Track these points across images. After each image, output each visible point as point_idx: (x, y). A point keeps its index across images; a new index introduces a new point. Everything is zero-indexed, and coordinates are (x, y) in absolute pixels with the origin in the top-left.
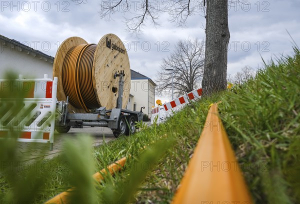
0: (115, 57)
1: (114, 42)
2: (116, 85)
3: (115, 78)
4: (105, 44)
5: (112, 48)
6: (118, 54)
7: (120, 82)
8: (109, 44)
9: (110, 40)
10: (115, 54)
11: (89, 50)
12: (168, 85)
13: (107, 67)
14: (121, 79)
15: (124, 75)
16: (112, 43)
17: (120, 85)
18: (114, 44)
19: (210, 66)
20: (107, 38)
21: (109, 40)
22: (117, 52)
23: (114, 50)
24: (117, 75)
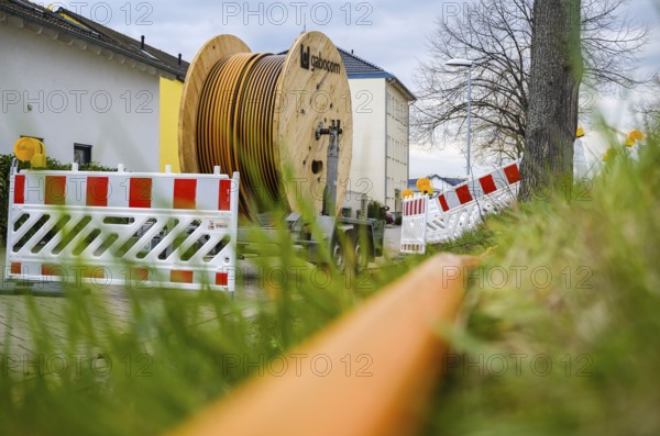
0: (318, 87)
1: (317, 49)
2: (322, 156)
3: (317, 139)
4: (299, 64)
5: (311, 67)
6: (325, 78)
7: (331, 148)
8: (305, 60)
9: (308, 48)
10: (318, 80)
11: (262, 69)
12: (456, 109)
13: (301, 115)
14: (332, 141)
15: (340, 132)
16: (312, 53)
17: (330, 156)
18: (317, 55)
19: (536, 135)
20: (302, 46)
21: (305, 50)
22: (323, 72)
23: (317, 71)
24: (324, 132)
